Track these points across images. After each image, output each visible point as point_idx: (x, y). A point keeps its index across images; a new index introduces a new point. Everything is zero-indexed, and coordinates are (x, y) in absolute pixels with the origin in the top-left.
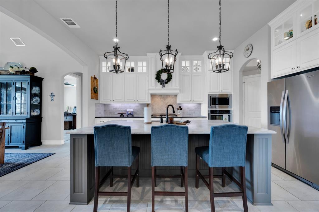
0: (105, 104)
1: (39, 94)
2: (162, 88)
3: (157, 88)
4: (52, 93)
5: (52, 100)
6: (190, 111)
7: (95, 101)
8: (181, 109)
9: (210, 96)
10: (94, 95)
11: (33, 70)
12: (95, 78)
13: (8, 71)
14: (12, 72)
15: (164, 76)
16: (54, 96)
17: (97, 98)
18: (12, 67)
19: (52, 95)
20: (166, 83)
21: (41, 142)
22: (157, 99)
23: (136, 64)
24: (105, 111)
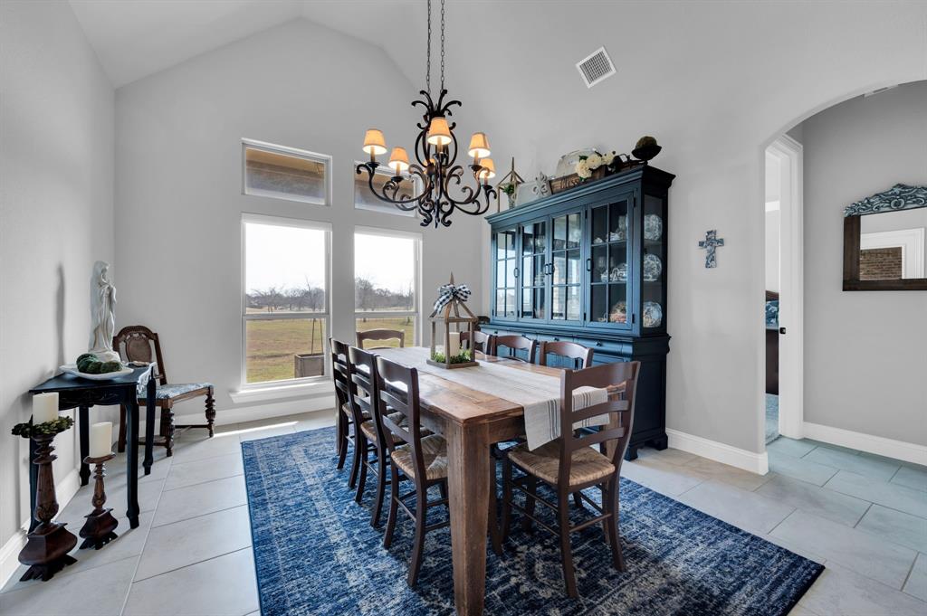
1: (659, 240)
4: (709, 233)
5: (711, 260)
11: (647, 148)
13: (576, 175)
14: (584, 174)
16: (721, 242)
18: (584, 158)
19: (712, 241)
21: (666, 438)
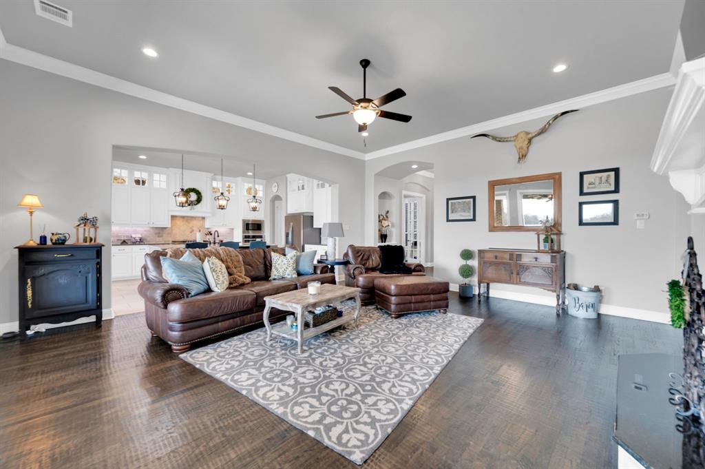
2: (190, 209)
8: (211, 234)
15: (193, 197)
20: (194, 205)
22: (179, 222)
23: (150, 177)
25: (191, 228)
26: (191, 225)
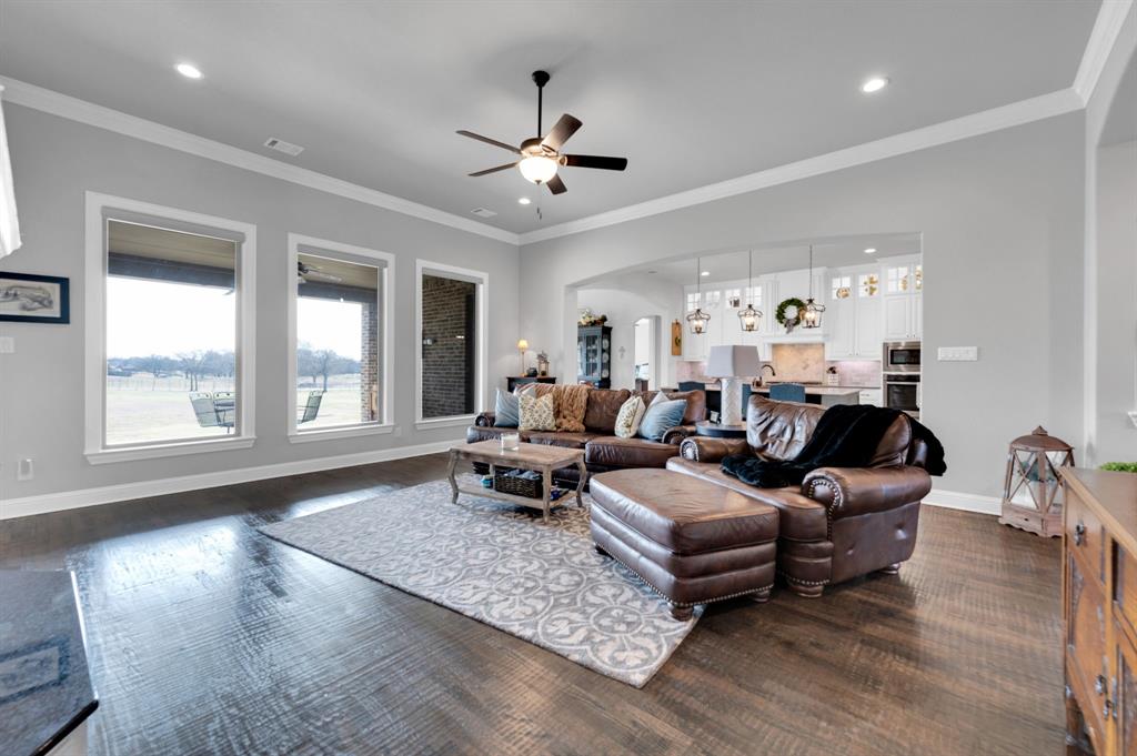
0: (691, 363)
1: (608, 348)
2: (788, 332)
3: (779, 333)
5: (623, 356)
6: (858, 376)
7: (676, 358)
8: (834, 372)
9: (886, 346)
10: (676, 349)
11: (604, 319)
12: (677, 323)
14: (584, 324)
15: (791, 312)
16: (624, 350)
17: (679, 354)
18: (584, 318)
19: (622, 350)
20: (794, 325)
22: (785, 353)
23: (743, 293)
24: (692, 373)
25: (804, 362)
26: (805, 356)
